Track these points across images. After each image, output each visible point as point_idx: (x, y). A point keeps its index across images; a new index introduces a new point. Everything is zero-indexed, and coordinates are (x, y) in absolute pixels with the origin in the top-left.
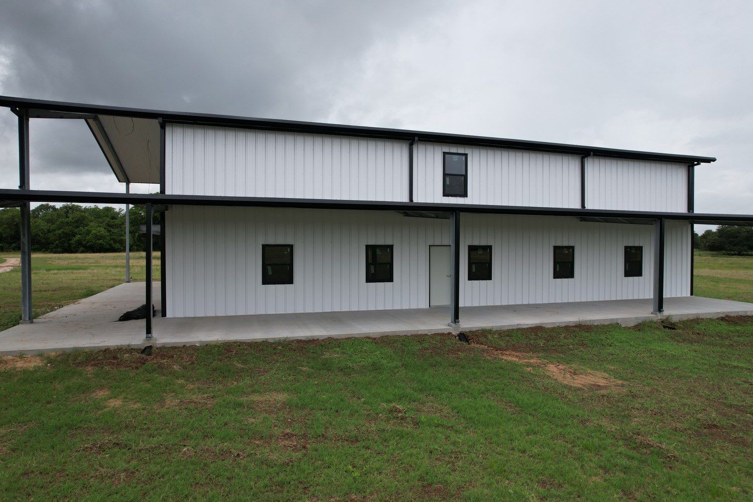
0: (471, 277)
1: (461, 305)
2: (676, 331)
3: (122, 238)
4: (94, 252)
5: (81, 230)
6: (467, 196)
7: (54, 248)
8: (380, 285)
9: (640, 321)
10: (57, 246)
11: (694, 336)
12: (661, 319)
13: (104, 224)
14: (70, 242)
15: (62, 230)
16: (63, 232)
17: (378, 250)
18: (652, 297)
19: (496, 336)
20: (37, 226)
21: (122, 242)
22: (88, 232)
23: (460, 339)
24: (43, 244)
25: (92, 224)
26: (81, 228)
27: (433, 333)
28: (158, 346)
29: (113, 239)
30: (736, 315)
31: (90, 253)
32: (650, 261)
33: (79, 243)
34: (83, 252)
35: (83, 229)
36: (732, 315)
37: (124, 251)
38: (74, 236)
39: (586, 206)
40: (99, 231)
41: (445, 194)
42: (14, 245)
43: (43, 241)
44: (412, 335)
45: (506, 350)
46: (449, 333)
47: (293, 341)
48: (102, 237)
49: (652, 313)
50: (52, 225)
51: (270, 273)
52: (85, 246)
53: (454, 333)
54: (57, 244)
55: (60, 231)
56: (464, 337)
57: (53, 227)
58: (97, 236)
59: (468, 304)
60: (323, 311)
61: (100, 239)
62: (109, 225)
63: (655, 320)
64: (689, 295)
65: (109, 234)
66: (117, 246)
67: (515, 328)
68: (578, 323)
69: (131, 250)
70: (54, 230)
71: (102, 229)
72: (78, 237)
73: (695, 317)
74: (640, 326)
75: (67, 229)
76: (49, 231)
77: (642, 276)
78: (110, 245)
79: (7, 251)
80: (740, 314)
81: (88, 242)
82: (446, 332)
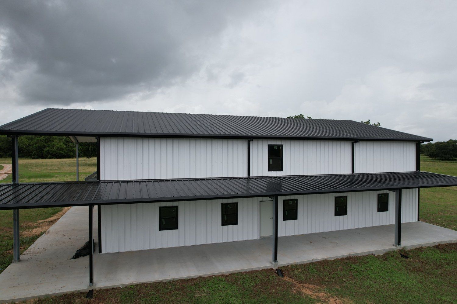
0: (285, 218)
1: (279, 236)
2: (408, 259)
3: (74, 149)
4: (57, 158)
5: (49, 144)
6: (283, 171)
7: (33, 155)
8: (230, 227)
9: (387, 251)
10: (35, 154)
11: (419, 265)
12: (399, 249)
13: (63, 141)
14: (43, 152)
15: (38, 144)
16: (38, 146)
17: (229, 206)
18: (394, 223)
19: (299, 271)
20: (22, 142)
21: (74, 152)
22: (54, 146)
23: (278, 274)
24: (26, 154)
25: (56, 141)
26: (49, 143)
27: (262, 269)
28: (97, 289)
29: (69, 150)
30: (445, 243)
31: (55, 158)
32: (393, 205)
33: (48, 152)
34: (50, 158)
35: (50, 144)
36: (443, 243)
37: (75, 157)
38: (45, 148)
39: (354, 171)
40: (60, 145)
41: (270, 170)
42: (8, 154)
43: (26, 151)
44: (249, 272)
45: (305, 283)
46: (272, 269)
47: (177, 281)
48: (62, 149)
49: (394, 245)
50: (32, 141)
51: (164, 223)
52: (51, 154)
53: (274, 269)
54: (35, 153)
55: (37, 145)
56: (280, 271)
57: (32, 143)
58: (59, 148)
59: (283, 235)
60: (196, 244)
61: (60, 150)
62: (66, 141)
63: (396, 250)
64: (417, 220)
65: (66, 147)
66: (71, 154)
67: (311, 262)
68: (348, 256)
69: (80, 156)
70: (33, 145)
71: (62, 144)
72: (47, 149)
73: (420, 247)
74: (387, 256)
75: (41, 144)
76: (30, 145)
77: (388, 211)
78: (67, 153)
79: (4, 158)
80: (448, 242)
81: (53, 152)
82: (269, 268)
